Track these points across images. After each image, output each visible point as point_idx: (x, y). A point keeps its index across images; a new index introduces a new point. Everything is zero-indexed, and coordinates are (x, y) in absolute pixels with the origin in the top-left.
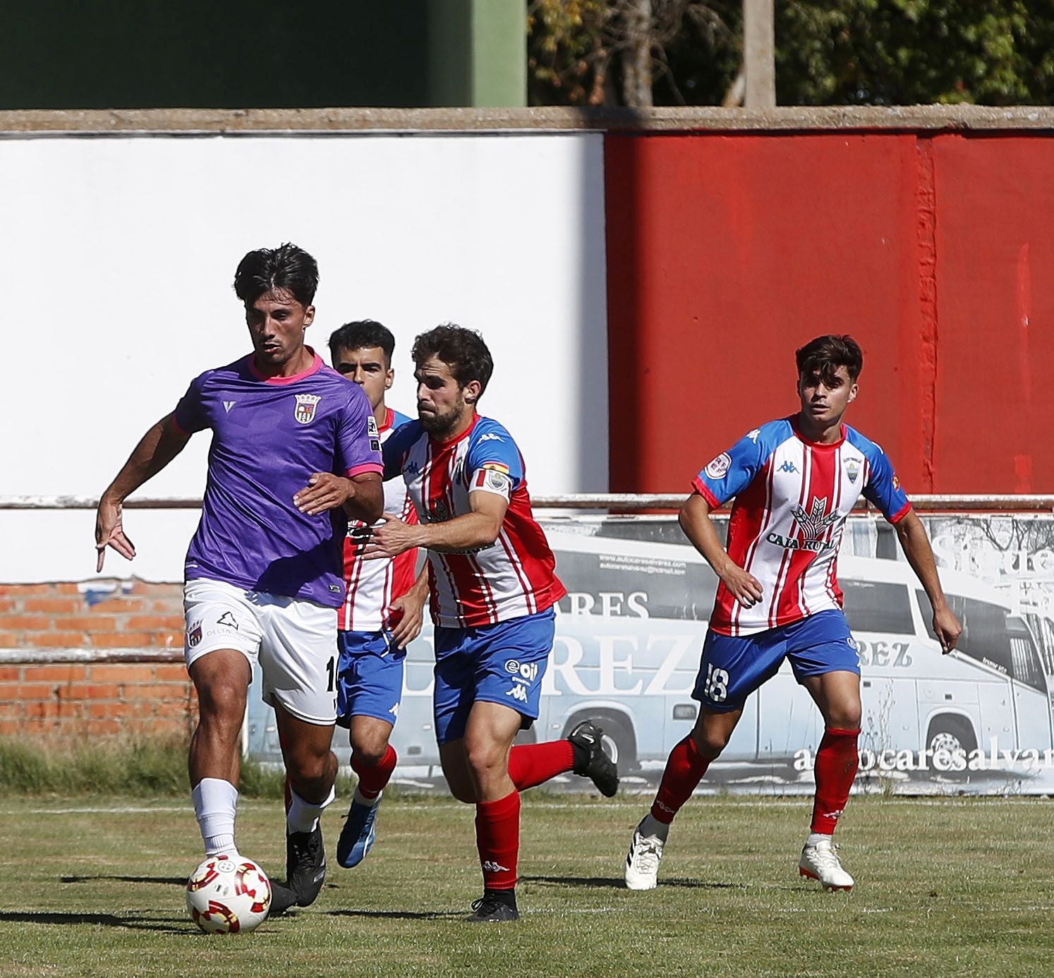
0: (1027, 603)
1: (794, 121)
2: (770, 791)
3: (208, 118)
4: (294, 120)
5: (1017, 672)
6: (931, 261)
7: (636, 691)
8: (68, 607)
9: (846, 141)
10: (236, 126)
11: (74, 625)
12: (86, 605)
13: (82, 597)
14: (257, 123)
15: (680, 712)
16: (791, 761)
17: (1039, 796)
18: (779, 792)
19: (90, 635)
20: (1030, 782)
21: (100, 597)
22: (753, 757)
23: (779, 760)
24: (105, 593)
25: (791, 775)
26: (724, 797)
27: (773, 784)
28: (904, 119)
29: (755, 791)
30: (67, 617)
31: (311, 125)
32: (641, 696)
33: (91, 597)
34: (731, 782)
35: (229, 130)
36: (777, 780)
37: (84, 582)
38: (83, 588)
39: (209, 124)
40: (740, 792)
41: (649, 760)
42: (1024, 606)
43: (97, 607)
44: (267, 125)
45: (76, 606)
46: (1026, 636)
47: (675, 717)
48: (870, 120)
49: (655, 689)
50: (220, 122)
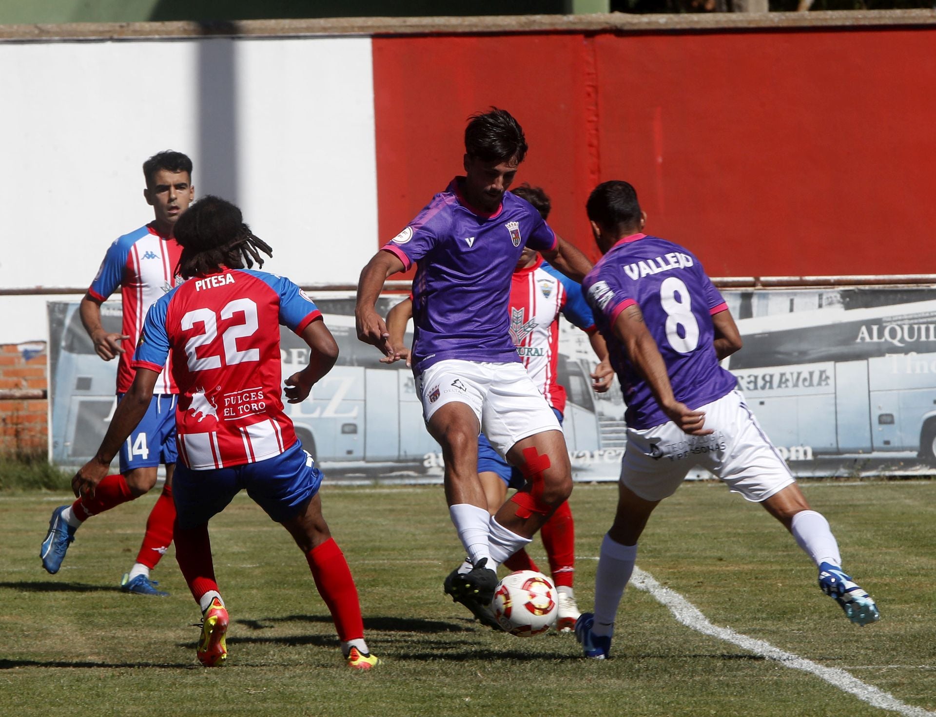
0: (580, 352)
1: (500, 26)
2: (407, 481)
3: (101, 29)
4: (159, 29)
5: (575, 398)
6: (594, 119)
7: (316, 415)
8: (11, 362)
9: (536, 39)
10: (121, 33)
11: (16, 373)
12: (23, 360)
13: (20, 355)
14: (135, 32)
15: (347, 429)
16: (422, 461)
17: (588, 483)
18: (413, 482)
19: (26, 380)
20: (583, 473)
21: (33, 354)
22: (396, 458)
23: (414, 460)
24: (36, 352)
25: (422, 470)
26: (374, 486)
27: (408, 477)
28: (574, 23)
29: (398, 482)
30: (10, 368)
31: (172, 32)
32: (320, 419)
33: (27, 354)
34: (381, 475)
35: (116, 37)
36: (411, 473)
37: (21, 344)
38: (21, 348)
39: (101, 33)
40: (387, 482)
41: (325, 462)
42: (579, 354)
43: (31, 361)
44: (140, 32)
45: (16, 360)
46: (580, 374)
47: (344, 432)
48: (552, 24)
49: (329, 413)
50: (109, 31)
